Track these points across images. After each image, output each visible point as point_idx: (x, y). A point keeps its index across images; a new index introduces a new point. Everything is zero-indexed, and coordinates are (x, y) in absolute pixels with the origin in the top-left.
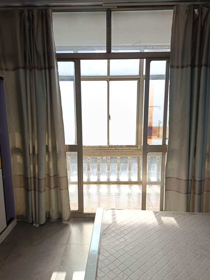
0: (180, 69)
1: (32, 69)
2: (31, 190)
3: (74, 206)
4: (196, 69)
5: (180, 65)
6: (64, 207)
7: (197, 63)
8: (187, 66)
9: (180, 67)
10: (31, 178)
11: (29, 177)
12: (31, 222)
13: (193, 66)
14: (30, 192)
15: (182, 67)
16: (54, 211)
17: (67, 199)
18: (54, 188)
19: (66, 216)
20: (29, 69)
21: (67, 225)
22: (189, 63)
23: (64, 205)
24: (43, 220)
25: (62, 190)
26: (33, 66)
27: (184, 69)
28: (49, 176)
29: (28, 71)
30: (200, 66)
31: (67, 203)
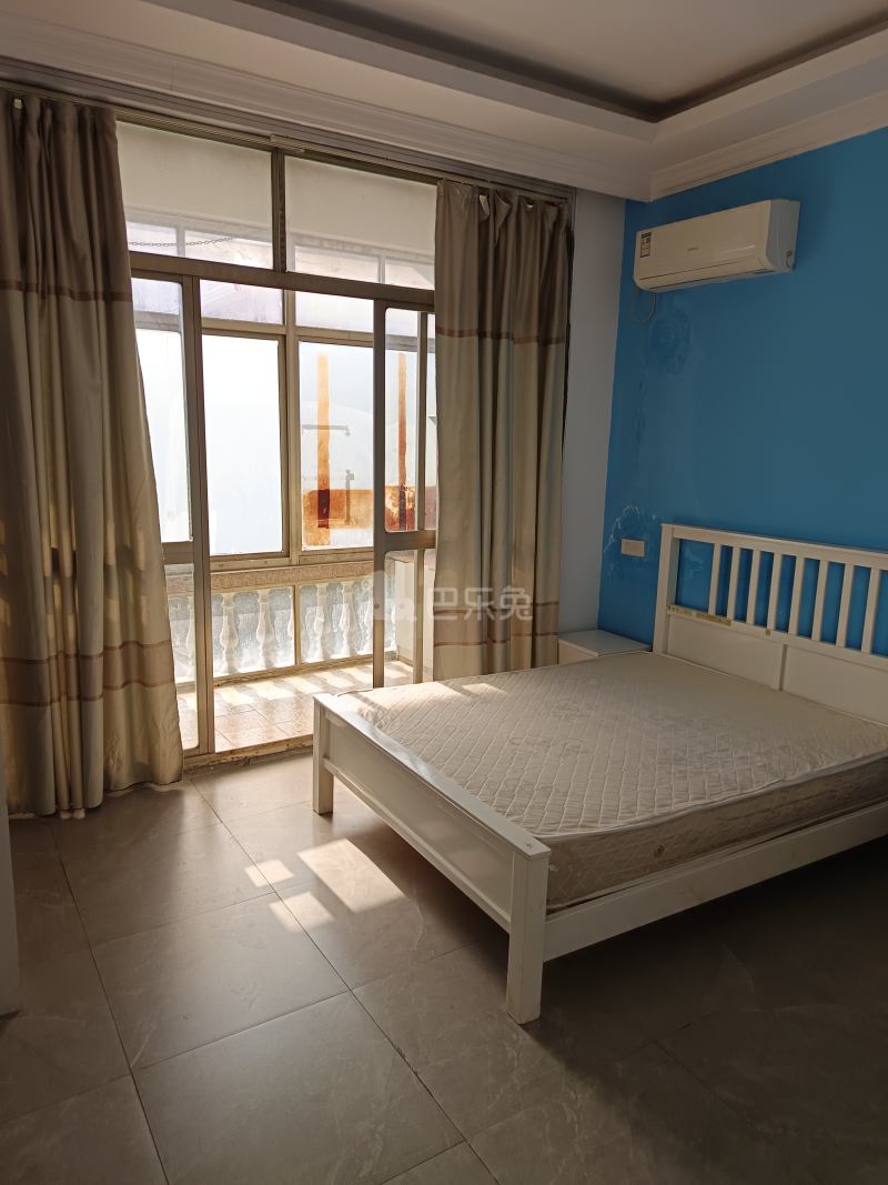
0: (456, 339)
1: (49, 294)
2: (51, 702)
3: (190, 740)
4: (489, 342)
5: (456, 328)
6: (162, 739)
7: (489, 328)
8: (470, 334)
9: (456, 333)
10: (49, 659)
11: (45, 657)
12: (52, 809)
13: (482, 335)
14: (49, 707)
15: (461, 334)
16: (124, 762)
17: (171, 712)
18: (123, 686)
19: (168, 766)
20: (37, 291)
21: (177, 794)
22: (475, 326)
23: (161, 732)
24: (97, 798)
25: (153, 685)
26: (52, 283)
27: (465, 339)
28: (107, 648)
29: (34, 298)
30: (497, 337)
31: (172, 727)
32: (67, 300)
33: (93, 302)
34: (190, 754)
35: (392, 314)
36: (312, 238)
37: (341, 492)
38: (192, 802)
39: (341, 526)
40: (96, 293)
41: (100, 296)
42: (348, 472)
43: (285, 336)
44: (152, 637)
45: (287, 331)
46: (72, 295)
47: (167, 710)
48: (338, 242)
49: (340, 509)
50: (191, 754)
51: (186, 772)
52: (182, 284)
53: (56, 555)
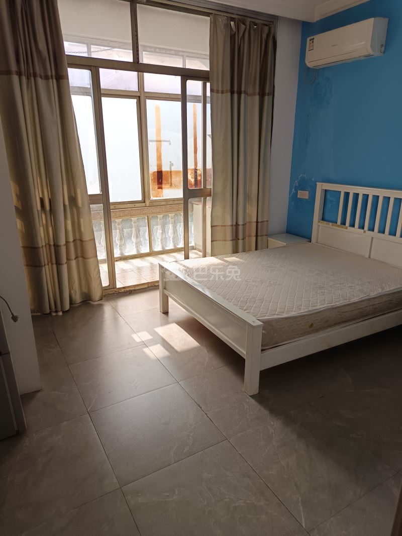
0: (220, 94)
1: (30, 76)
2: (45, 265)
3: (105, 283)
4: (236, 96)
5: (220, 89)
6: (93, 281)
7: (236, 89)
8: (227, 92)
9: (220, 92)
10: (42, 247)
11: (40, 246)
12: (48, 311)
13: (232, 92)
14: (44, 268)
15: (222, 92)
16: (77, 292)
17: (97, 270)
18: (75, 259)
19: (96, 294)
20: (25, 76)
21: (101, 306)
22: (229, 87)
23: (93, 279)
24: (67, 307)
25: (88, 258)
26: (32, 71)
27: (224, 95)
28: (67, 242)
29: (24, 79)
30: (240, 93)
31: (98, 276)
32: (39, 80)
33: (51, 80)
34: (105, 289)
35: (190, 83)
36: (151, 47)
37: (167, 172)
38: (108, 309)
39: (168, 188)
40: (52, 75)
41: (54, 78)
42: (171, 162)
43: (139, 97)
44: (86, 237)
45: (140, 94)
46: (41, 77)
47: (95, 269)
48: (163, 49)
49: (167, 180)
50: (107, 288)
51: (105, 296)
52: (91, 70)
53: (42, 200)
